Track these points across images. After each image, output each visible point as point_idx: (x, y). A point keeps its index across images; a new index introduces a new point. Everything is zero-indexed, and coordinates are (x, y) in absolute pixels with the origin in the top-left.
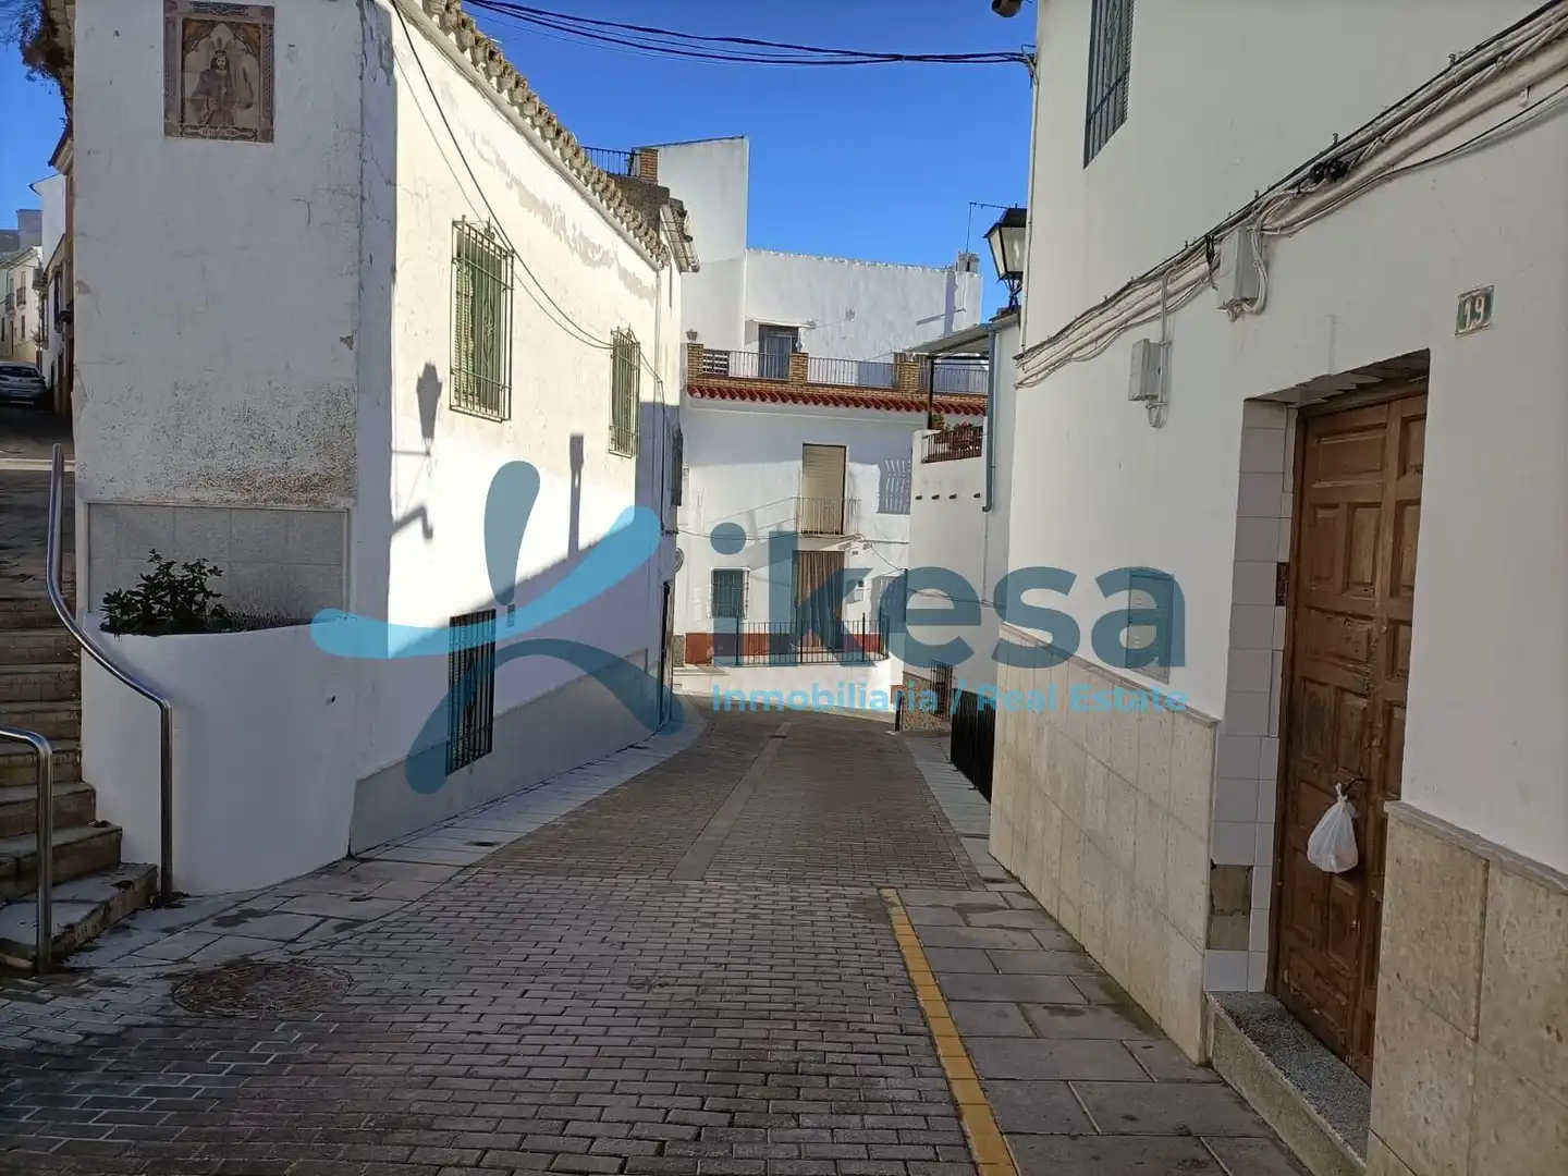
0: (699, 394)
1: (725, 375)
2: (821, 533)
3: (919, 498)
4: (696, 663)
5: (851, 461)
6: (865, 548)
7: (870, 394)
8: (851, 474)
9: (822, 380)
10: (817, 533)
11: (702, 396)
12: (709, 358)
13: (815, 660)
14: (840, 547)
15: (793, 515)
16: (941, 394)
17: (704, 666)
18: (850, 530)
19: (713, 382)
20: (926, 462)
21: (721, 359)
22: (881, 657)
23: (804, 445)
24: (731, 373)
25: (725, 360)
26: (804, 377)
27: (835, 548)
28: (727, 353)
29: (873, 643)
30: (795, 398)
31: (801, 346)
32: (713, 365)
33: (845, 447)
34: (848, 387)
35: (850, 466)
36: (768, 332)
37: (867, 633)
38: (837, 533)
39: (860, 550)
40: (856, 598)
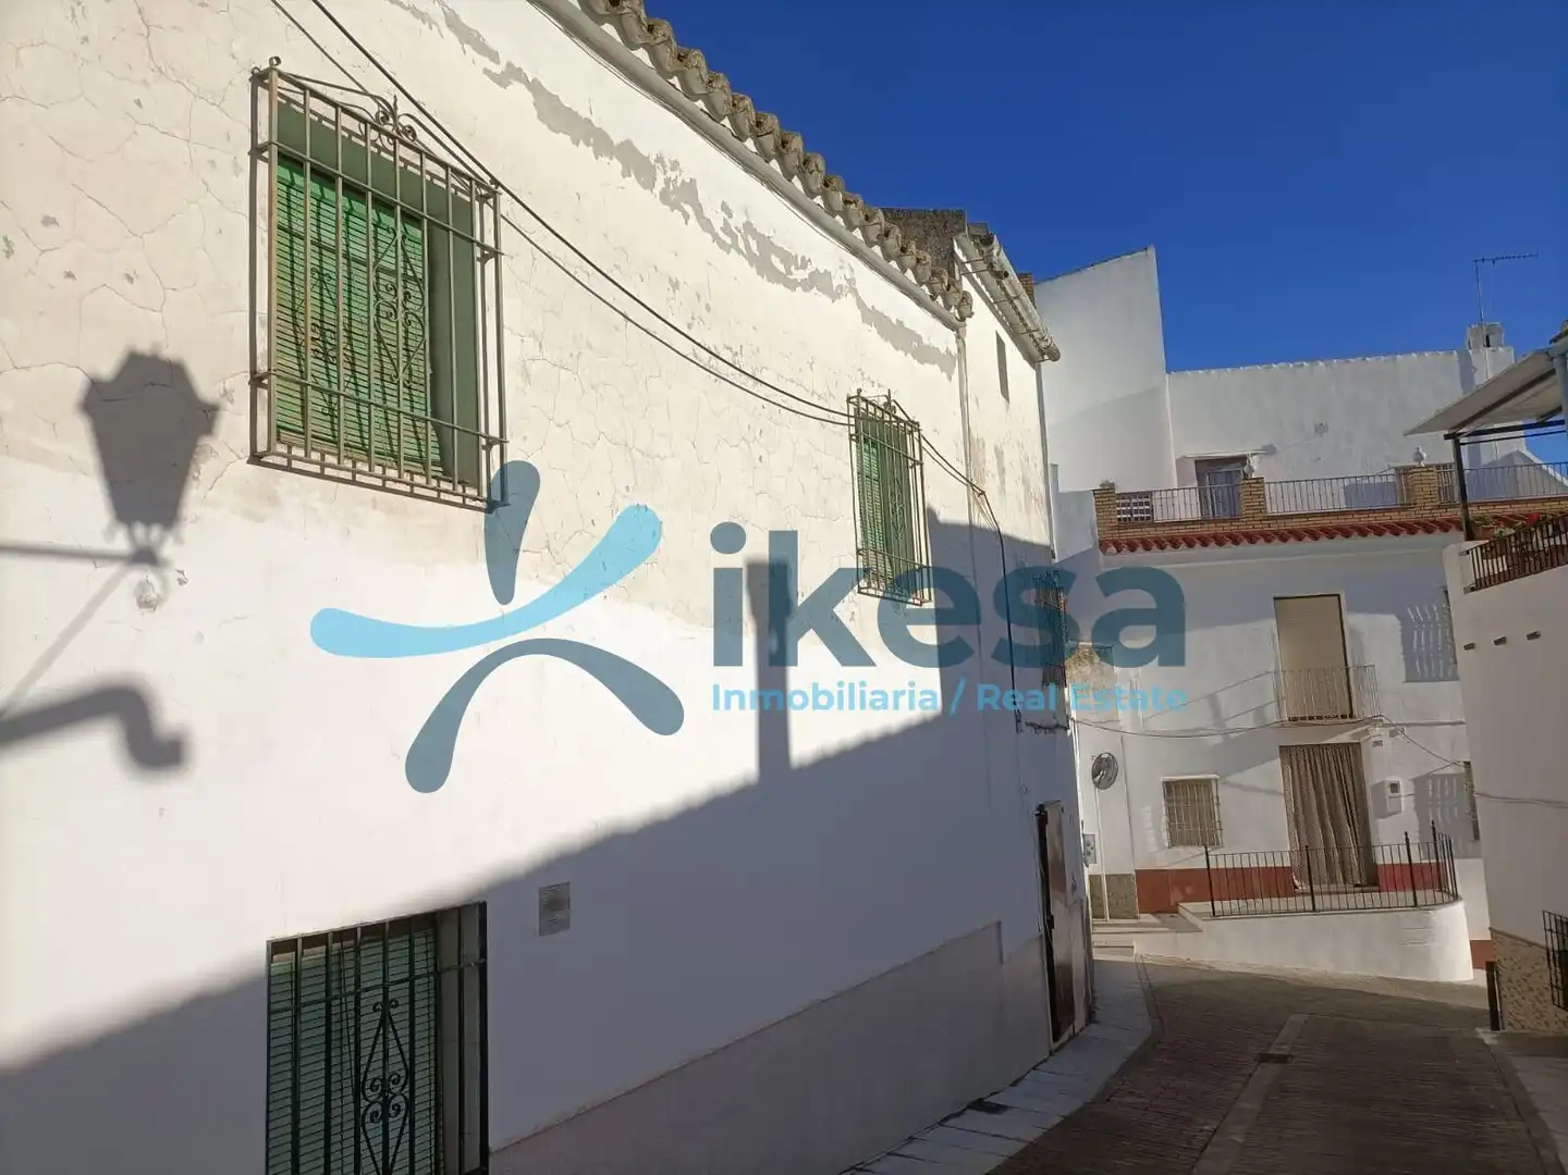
0: (1113, 549)
1: (1149, 521)
2: (1319, 718)
3: (1470, 647)
4: (1155, 913)
5: (1350, 610)
6: (1393, 734)
7: (1363, 520)
8: (1352, 631)
9: (1291, 509)
10: (1311, 718)
11: (1119, 551)
12: (1123, 505)
13: (1335, 905)
14: (1354, 736)
15: (1272, 697)
16: (1479, 505)
17: (1167, 917)
18: (1363, 710)
19: (1132, 533)
20: (1473, 589)
21: (1141, 504)
22: (1446, 897)
23: (1275, 599)
24: (1158, 517)
25: (1147, 503)
26: (1263, 508)
27: (1345, 738)
28: (1148, 494)
29: (1428, 877)
30: (1251, 538)
31: (1252, 471)
32: (1130, 512)
33: (1338, 596)
34: (1329, 514)
35: (1353, 620)
36: (1207, 468)
37: (1415, 860)
38: (1343, 717)
39: (1387, 741)
40: (1389, 810)
